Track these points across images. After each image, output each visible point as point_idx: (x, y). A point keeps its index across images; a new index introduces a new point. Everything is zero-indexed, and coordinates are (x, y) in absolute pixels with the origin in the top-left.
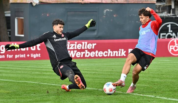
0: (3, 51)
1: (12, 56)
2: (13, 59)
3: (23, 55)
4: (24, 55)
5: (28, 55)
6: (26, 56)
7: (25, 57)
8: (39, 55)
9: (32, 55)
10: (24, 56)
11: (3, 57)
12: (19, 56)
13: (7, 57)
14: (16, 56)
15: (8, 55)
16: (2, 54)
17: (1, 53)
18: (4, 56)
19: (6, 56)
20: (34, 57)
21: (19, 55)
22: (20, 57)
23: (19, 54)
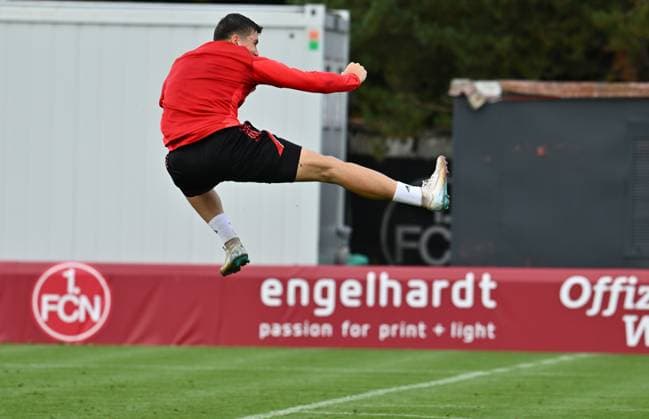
0: (324, 307)
1: (366, 327)
2: (371, 341)
3: (416, 324)
4: (422, 327)
5: (439, 330)
6: (429, 331)
7: (422, 335)
8: (487, 332)
9: (456, 330)
10: (418, 330)
11: (323, 333)
12: (398, 331)
13: (344, 332)
14: (385, 332)
15: (345, 326)
16: (321, 321)
17: (319, 312)
18: (327, 329)
19: (337, 329)
20: (463, 337)
21: (395, 327)
22: (402, 333)
23: (398, 322)
